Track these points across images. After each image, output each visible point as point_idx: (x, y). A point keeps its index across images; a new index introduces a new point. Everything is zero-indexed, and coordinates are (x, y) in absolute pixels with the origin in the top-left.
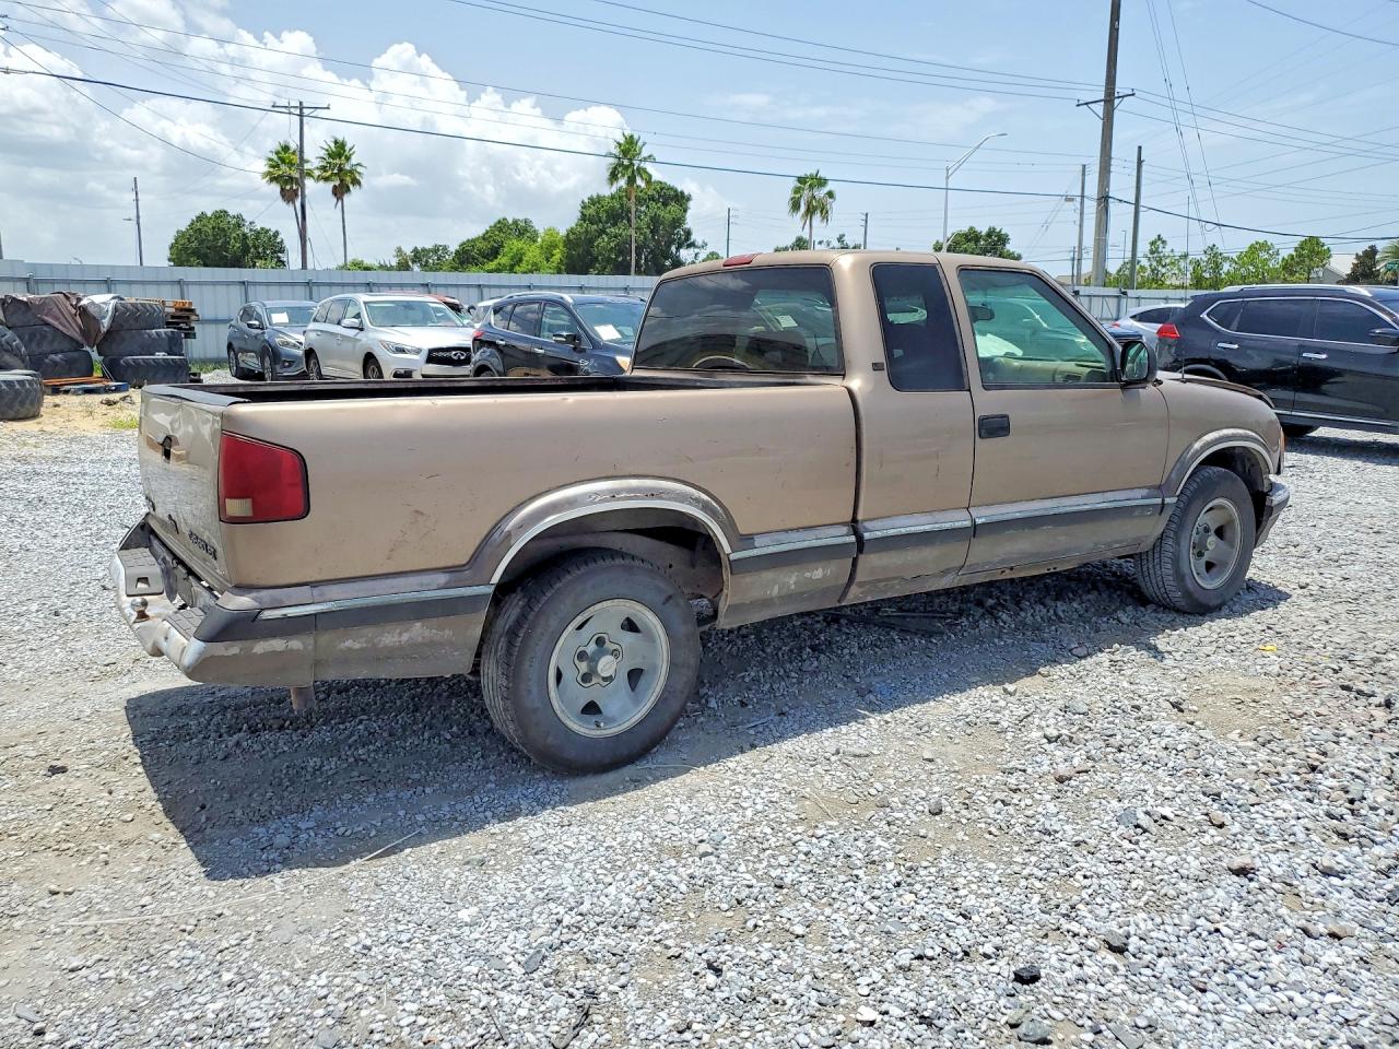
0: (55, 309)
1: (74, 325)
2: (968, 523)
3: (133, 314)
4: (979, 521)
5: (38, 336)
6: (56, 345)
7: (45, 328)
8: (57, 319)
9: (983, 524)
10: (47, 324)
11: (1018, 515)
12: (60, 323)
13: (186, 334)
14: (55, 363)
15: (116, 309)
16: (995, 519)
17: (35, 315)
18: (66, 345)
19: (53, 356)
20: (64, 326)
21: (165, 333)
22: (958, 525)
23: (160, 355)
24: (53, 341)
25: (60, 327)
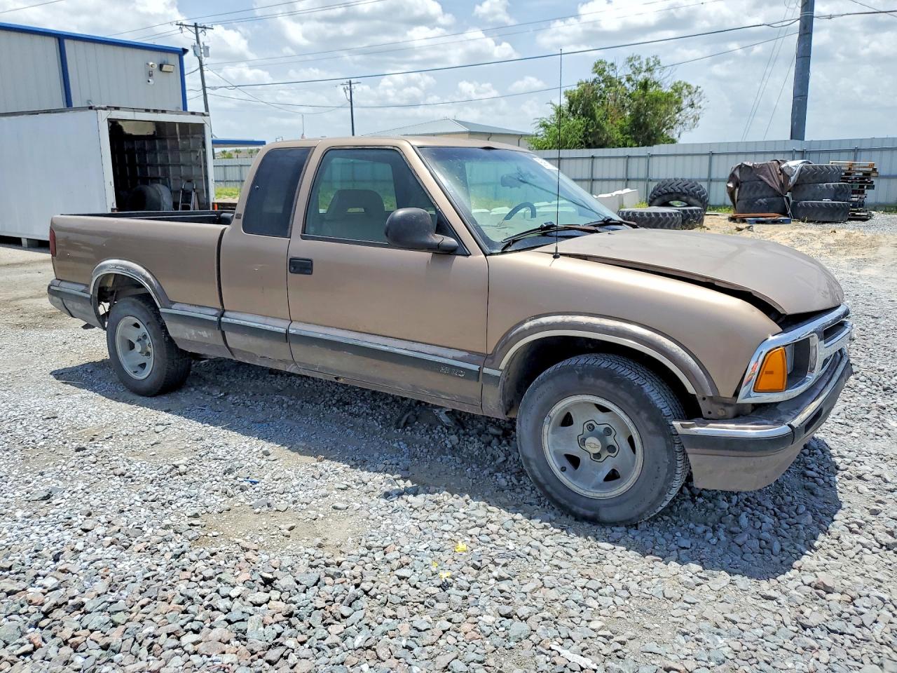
0: (768, 171)
1: (777, 181)
2: (283, 331)
3: (812, 172)
4: (291, 331)
5: (755, 187)
6: (764, 193)
7: (760, 183)
8: (767, 176)
9: (294, 334)
10: (761, 180)
11: (320, 336)
12: (769, 179)
13: (868, 186)
14: (761, 204)
15: (801, 170)
16: (303, 333)
17: (755, 175)
18: (771, 193)
19: (760, 200)
20: (771, 181)
21: (833, 185)
22: (276, 329)
23: (826, 201)
24: (762, 191)
25: (768, 182)
